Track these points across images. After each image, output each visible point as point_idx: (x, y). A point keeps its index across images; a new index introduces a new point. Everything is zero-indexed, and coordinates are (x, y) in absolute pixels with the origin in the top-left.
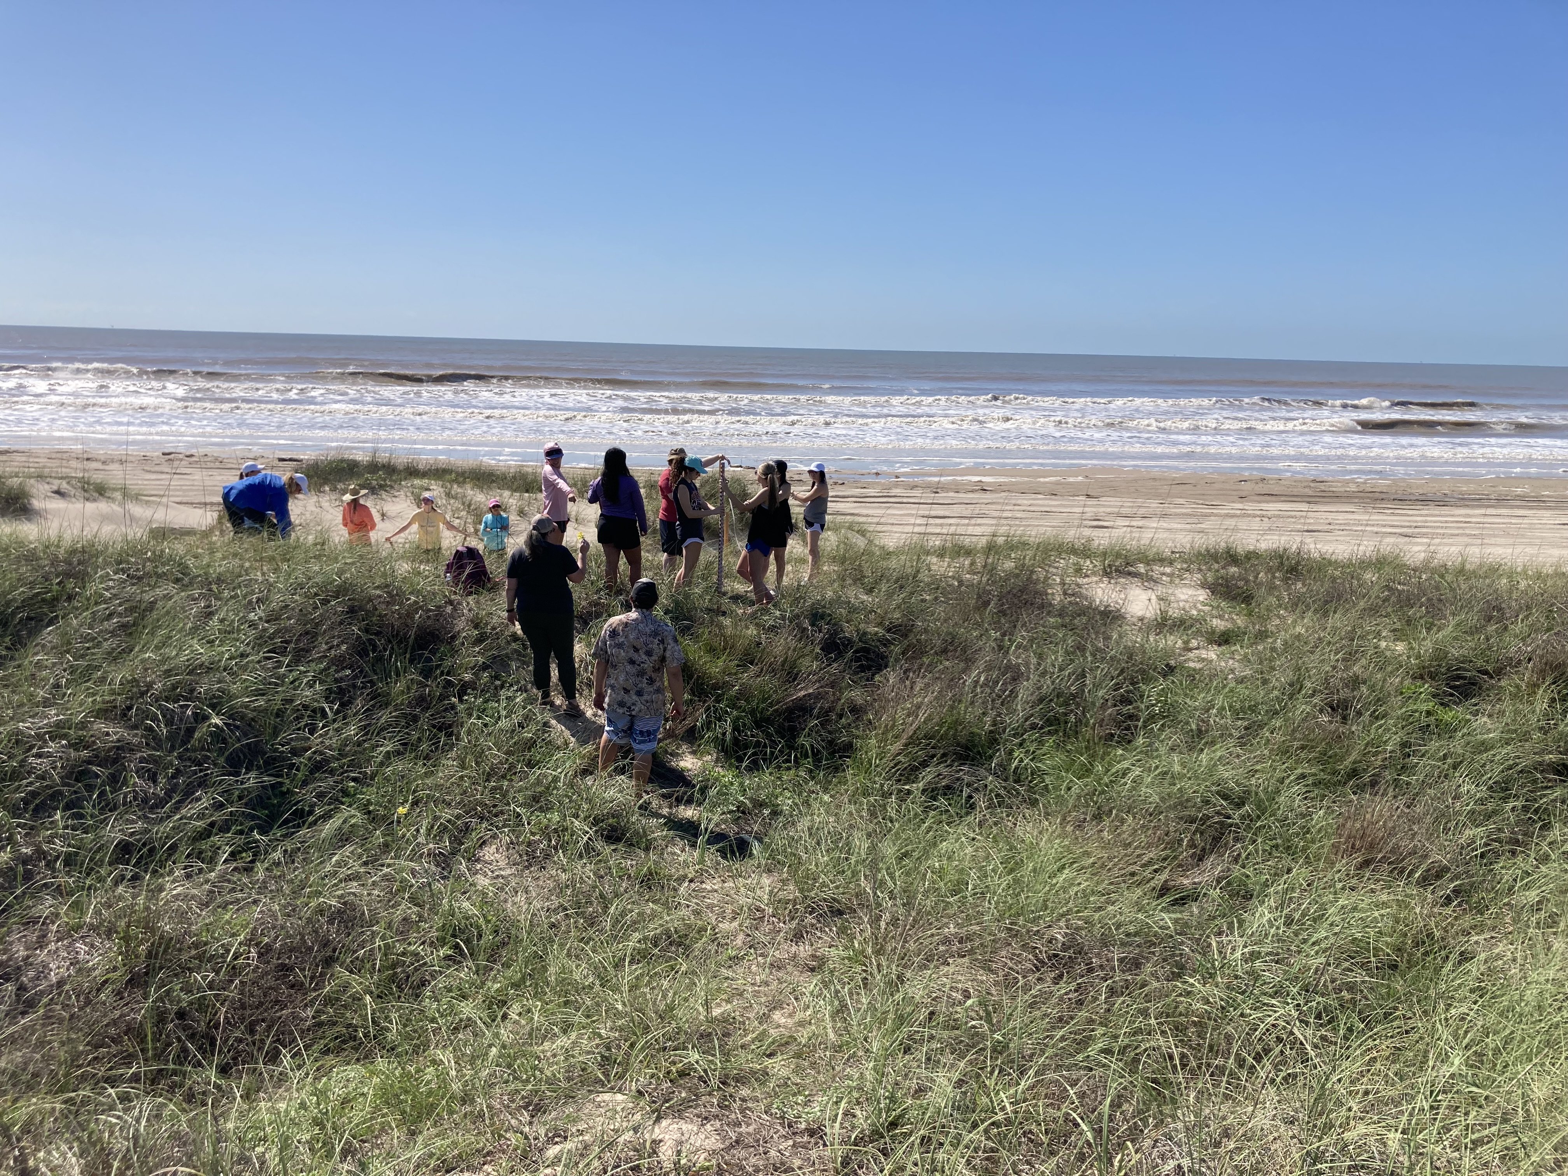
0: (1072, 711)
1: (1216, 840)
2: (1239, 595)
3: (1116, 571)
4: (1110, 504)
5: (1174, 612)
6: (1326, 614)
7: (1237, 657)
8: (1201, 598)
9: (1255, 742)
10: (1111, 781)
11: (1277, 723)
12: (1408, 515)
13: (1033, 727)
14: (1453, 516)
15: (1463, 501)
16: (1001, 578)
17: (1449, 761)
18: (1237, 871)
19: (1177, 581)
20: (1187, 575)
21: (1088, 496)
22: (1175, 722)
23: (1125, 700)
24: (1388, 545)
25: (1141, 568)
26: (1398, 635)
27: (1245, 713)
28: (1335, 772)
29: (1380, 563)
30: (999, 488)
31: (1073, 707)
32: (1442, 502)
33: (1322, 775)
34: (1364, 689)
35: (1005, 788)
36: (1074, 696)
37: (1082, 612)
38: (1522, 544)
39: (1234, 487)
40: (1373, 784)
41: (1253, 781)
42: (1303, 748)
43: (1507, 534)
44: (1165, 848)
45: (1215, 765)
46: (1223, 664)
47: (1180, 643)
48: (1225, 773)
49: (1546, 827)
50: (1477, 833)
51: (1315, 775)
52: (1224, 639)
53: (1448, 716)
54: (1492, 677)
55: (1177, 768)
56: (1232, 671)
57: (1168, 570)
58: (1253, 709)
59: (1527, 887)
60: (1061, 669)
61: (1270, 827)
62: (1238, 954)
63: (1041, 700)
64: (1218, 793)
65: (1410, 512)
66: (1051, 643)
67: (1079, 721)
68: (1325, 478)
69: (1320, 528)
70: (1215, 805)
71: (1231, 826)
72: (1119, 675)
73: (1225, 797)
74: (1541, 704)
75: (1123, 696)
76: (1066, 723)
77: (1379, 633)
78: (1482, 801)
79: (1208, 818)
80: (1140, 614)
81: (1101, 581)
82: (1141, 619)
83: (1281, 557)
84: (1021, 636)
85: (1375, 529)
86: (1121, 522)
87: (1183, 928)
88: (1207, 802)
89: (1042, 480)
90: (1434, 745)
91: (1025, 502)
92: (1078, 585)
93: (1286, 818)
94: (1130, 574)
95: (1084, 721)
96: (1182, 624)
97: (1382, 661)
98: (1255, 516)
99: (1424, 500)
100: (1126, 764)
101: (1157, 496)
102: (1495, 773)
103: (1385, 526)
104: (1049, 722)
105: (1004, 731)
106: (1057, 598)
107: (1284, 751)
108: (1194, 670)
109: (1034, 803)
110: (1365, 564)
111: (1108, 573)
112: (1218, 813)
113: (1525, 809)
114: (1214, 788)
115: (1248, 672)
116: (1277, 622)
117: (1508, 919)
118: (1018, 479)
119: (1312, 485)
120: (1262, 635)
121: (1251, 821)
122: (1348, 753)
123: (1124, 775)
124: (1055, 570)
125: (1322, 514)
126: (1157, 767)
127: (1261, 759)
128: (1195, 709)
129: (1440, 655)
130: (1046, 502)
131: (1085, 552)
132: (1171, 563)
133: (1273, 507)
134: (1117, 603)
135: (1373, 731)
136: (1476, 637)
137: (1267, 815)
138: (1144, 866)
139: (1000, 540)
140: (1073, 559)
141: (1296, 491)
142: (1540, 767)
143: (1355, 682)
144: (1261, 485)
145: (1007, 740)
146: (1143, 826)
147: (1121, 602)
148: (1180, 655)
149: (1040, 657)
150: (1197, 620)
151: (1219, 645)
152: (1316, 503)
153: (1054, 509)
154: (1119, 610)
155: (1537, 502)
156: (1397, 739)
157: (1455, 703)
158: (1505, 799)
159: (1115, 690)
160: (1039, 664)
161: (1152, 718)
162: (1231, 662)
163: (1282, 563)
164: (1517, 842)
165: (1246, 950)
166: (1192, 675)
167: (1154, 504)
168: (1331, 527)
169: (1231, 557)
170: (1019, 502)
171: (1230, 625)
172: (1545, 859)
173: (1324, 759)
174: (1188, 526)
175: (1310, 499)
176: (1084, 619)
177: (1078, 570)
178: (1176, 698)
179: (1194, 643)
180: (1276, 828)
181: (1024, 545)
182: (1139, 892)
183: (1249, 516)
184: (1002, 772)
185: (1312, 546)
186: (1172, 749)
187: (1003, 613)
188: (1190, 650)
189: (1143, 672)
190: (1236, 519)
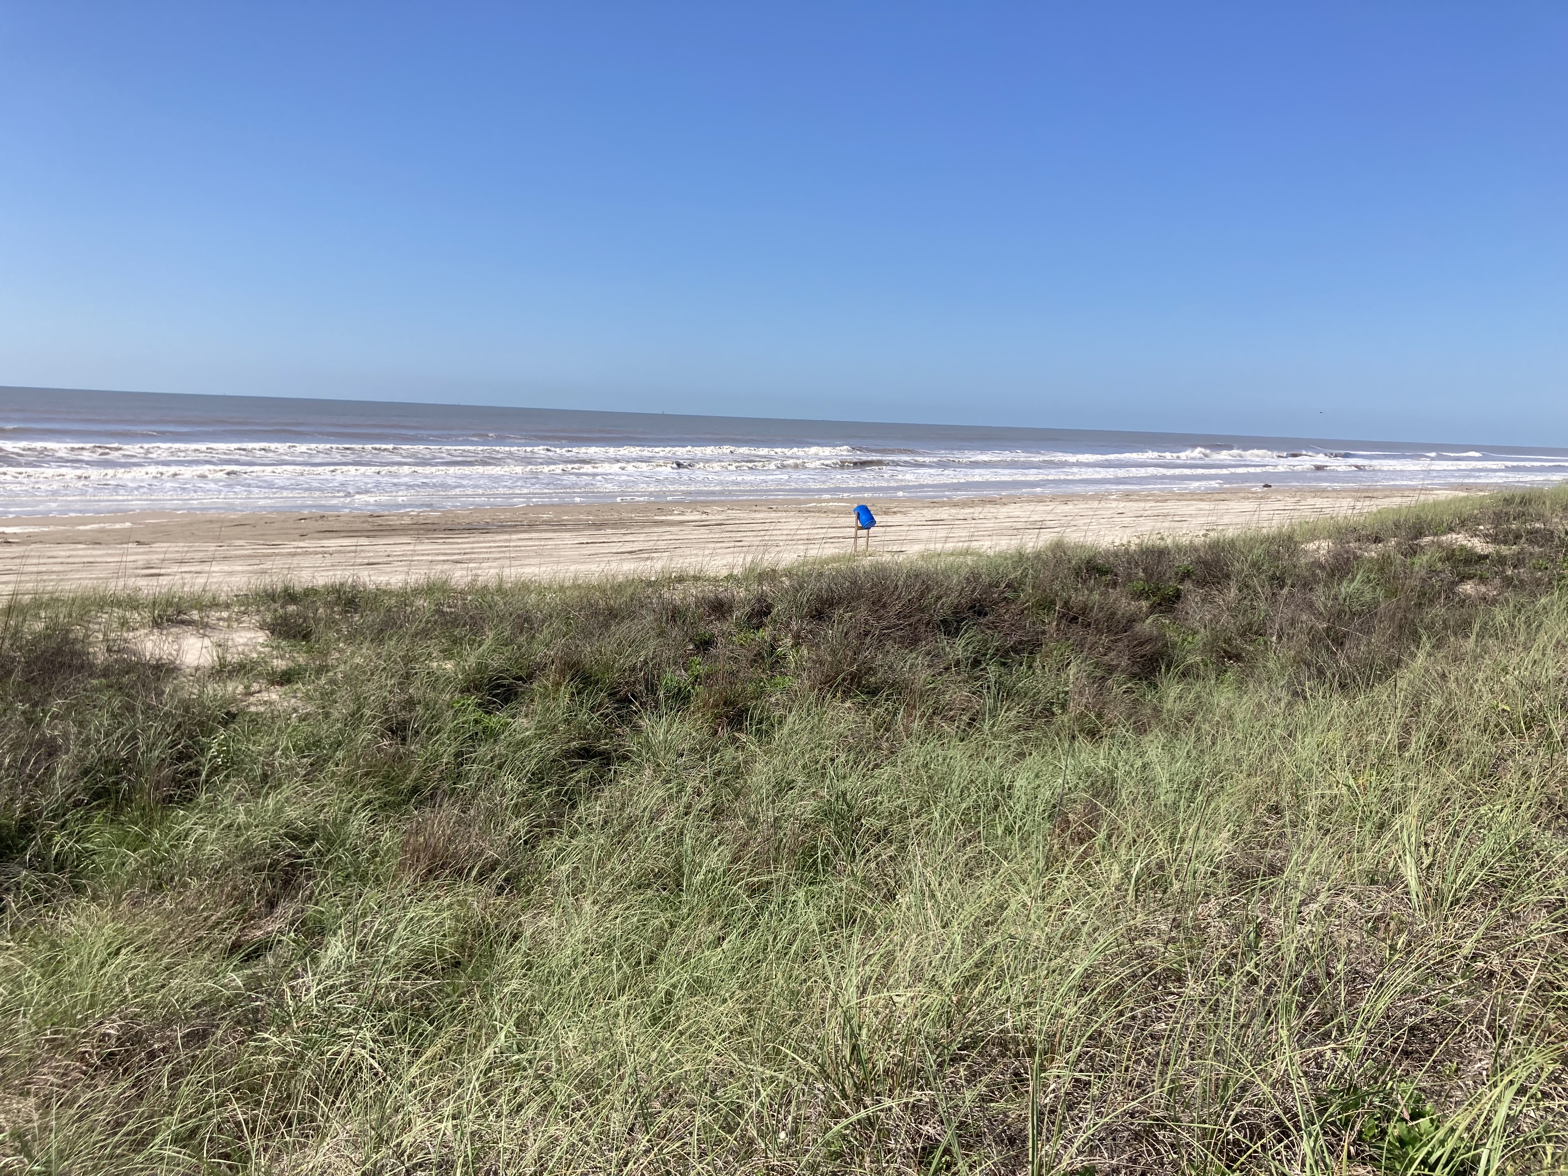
0: (123, 778)
1: (286, 883)
2: (300, 633)
3: (168, 620)
4: (162, 549)
5: (232, 658)
6: (381, 642)
7: (299, 695)
8: (261, 640)
9: (321, 777)
10: (171, 846)
11: (340, 754)
12: (458, 543)
13: (77, 804)
14: (494, 541)
15: (503, 528)
16: (27, 641)
17: (496, 762)
18: (311, 909)
19: (235, 625)
20: (245, 618)
21: (139, 543)
22: (239, 772)
23: (182, 757)
24: (436, 572)
25: (195, 615)
26: (447, 654)
27: (310, 750)
28: (399, 793)
29: (429, 589)
30: (28, 540)
31: (125, 773)
32: (485, 529)
33: (389, 798)
34: (420, 709)
35: (45, 880)
36: (126, 762)
37: (130, 668)
38: (550, 562)
39: (295, 526)
40: (433, 796)
41: (322, 817)
42: (367, 774)
43: (540, 555)
44: (234, 904)
45: (283, 806)
46: (286, 704)
47: (241, 689)
48: (291, 813)
49: (573, 806)
50: (519, 824)
51: (379, 798)
52: (285, 678)
53: (493, 721)
54: (525, 682)
55: (242, 818)
56: (295, 710)
57: (225, 614)
58: (317, 744)
59: (563, 861)
60: (107, 735)
61: (340, 858)
62: (313, 993)
63: (86, 772)
64: (286, 835)
65: (459, 540)
66: (95, 707)
67: (132, 788)
68: (382, 513)
69: (380, 560)
70: (284, 848)
71: (302, 865)
72: (175, 731)
73: (294, 838)
74: (565, 700)
75: (181, 753)
76: (118, 792)
77: (430, 654)
78: (523, 794)
79: (278, 862)
80: (195, 664)
81: (151, 632)
82: (197, 669)
83: (338, 591)
84: (56, 705)
85: (430, 558)
86: (175, 568)
87: (255, 982)
88: (276, 847)
89: (82, 528)
90: (482, 750)
91: (62, 553)
92: (125, 641)
93: (356, 846)
94: (183, 622)
95: (138, 787)
96: (242, 669)
97: (434, 680)
98: (316, 553)
99: (470, 529)
100: (188, 824)
101: (218, 538)
102: (532, 765)
103: (438, 554)
104: (97, 795)
105: (40, 816)
106: (99, 655)
107: (350, 781)
108: (257, 714)
109: (78, 890)
110: (417, 592)
111: (157, 623)
112: (288, 855)
113: (558, 793)
114: (281, 831)
115: (310, 709)
116: (337, 655)
117: (549, 895)
118: (52, 528)
119: (370, 519)
120: (322, 669)
121: (322, 856)
122: (409, 771)
123: (186, 836)
124: (96, 627)
125: (381, 547)
126: (221, 821)
127: (329, 793)
128: (260, 754)
129: (481, 668)
130: (89, 552)
131: (132, 603)
132: (227, 606)
133: (333, 543)
134: (171, 654)
135: (430, 747)
136: (510, 648)
137: (336, 846)
138: (212, 927)
139: (27, 598)
140: (117, 612)
141: (355, 526)
142: (568, 754)
143: (410, 704)
144: (320, 522)
145: (43, 825)
146: (209, 887)
147: (174, 653)
148: (242, 701)
149: (81, 724)
150: (257, 663)
151: (282, 685)
152: (374, 537)
153: (98, 560)
154: (173, 662)
155: (558, 526)
156: (452, 750)
157: (498, 710)
158: (541, 788)
159: (171, 748)
160: (80, 733)
161: (214, 771)
162: (293, 700)
163: (339, 597)
164: (553, 824)
165: (320, 987)
166: (254, 719)
167: (212, 547)
168: (390, 559)
169: (290, 596)
170: (55, 554)
171: (291, 664)
172: (574, 834)
173: (388, 781)
174: (250, 568)
175: (371, 533)
176: (133, 676)
177: (124, 624)
178: (239, 746)
179: (255, 687)
180: (347, 858)
181: (54, 601)
182: (207, 956)
183: (311, 553)
184: (40, 864)
185: (367, 579)
186: (238, 799)
187: (32, 681)
188: (252, 694)
189: (201, 724)
190: (299, 557)
